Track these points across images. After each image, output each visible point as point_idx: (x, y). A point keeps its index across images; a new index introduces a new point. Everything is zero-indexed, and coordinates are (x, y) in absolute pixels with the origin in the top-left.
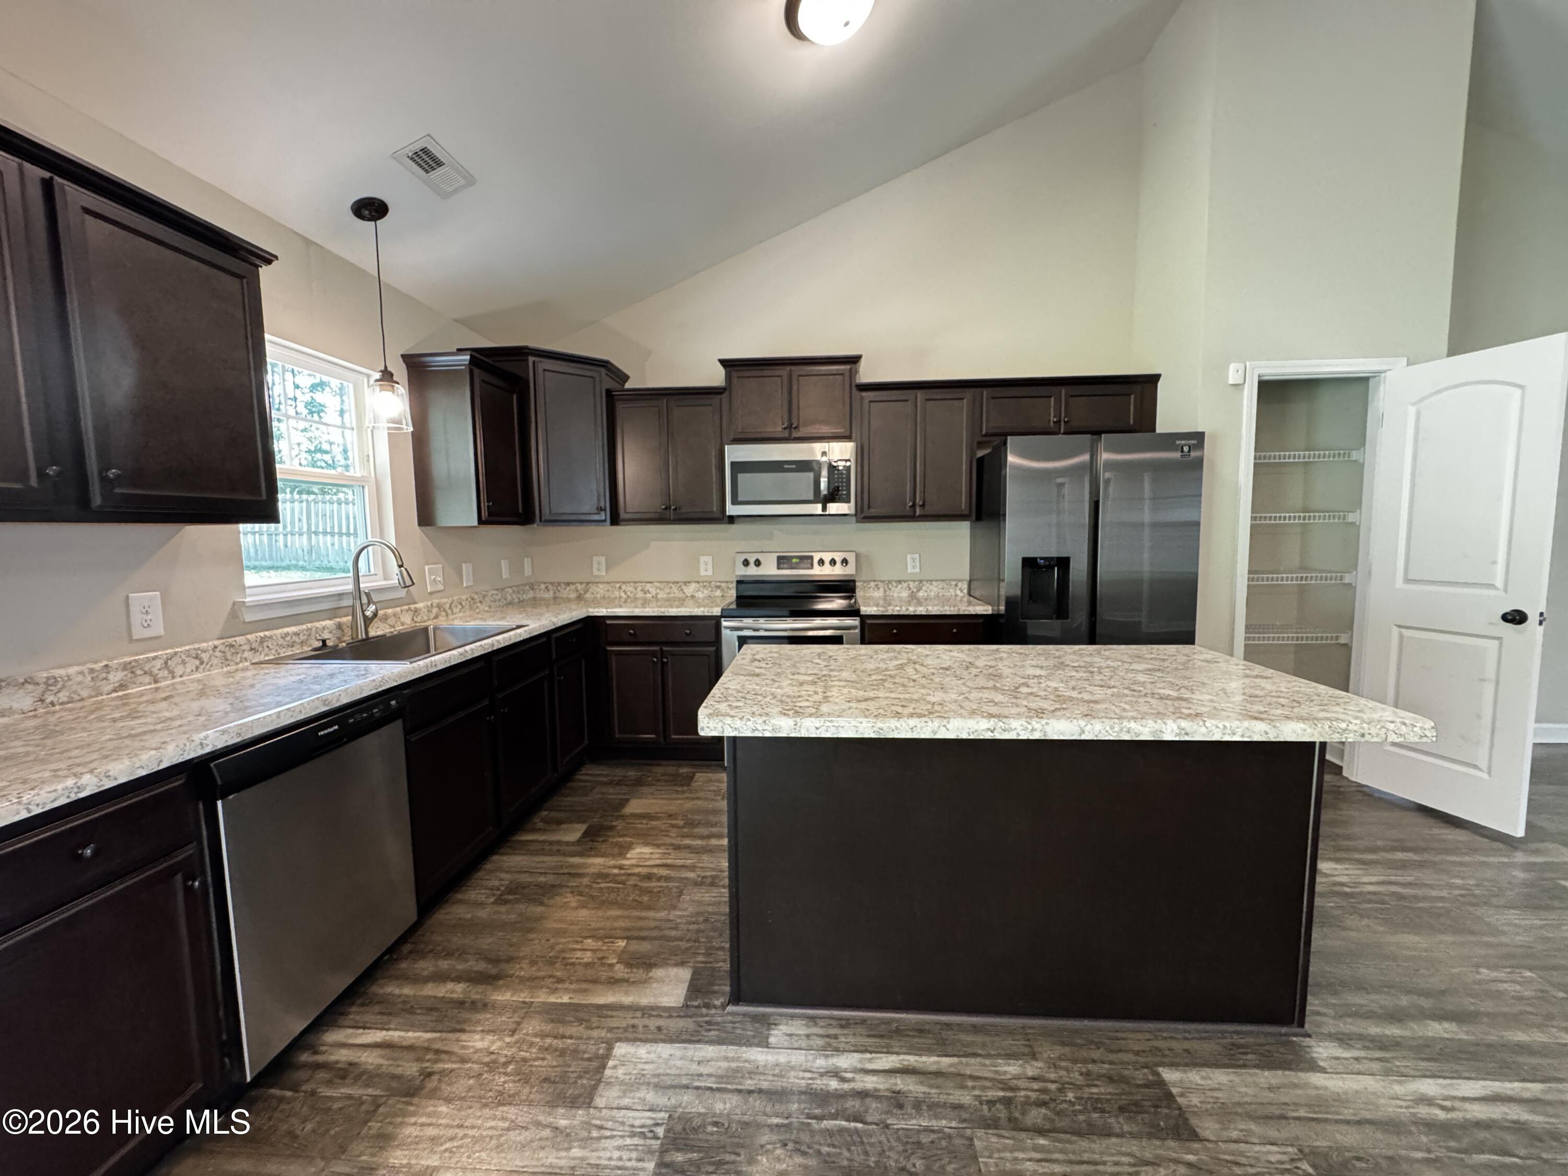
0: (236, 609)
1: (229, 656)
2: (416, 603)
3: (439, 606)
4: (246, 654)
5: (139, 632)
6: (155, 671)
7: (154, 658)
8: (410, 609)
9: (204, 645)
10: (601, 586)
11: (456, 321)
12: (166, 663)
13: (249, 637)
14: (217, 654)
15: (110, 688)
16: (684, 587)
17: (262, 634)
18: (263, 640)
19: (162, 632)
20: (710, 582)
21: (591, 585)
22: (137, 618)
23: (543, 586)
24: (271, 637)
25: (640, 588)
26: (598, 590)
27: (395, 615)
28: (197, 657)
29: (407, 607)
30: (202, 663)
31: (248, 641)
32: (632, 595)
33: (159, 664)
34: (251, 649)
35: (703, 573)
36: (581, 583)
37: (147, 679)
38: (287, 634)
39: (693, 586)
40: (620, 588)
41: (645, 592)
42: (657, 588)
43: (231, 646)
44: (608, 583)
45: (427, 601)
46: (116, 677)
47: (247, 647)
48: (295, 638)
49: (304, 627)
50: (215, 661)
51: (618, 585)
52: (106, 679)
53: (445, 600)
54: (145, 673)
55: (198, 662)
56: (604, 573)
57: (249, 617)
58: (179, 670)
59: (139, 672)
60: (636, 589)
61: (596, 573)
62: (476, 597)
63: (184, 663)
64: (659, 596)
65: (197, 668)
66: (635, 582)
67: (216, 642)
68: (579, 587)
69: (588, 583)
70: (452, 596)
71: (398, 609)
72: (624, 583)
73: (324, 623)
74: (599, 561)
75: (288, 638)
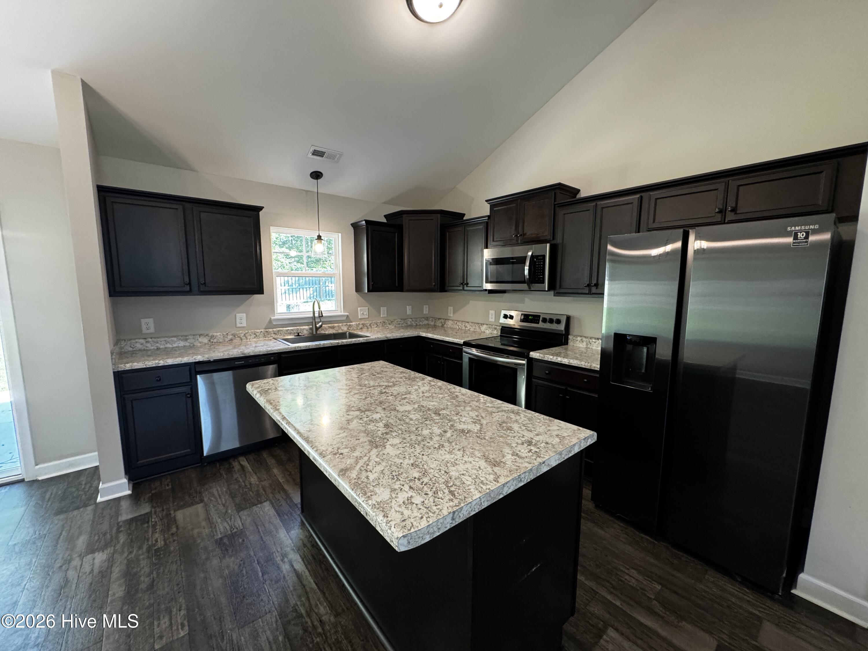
0: (270, 321)
1: (266, 335)
2: (352, 322)
3: (363, 324)
4: (272, 335)
5: (238, 325)
6: (241, 337)
7: (241, 333)
8: (347, 325)
9: (258, 331)
10: (450, 321)
11: (384, 203)
12: (245, 335)
13: (274, 329)
14: (262, 334)
15: (228, 340)
16: (481, 327)
17: (279, 329)
18: (278, 331)
19: (245, 326)
20: (492, 325)
21: (446, 321)
22: (238, 320)
23: (431, 319)
24: (282, 330)
25: (464, 325)
26: (449, 323)
27: (338, 326)
28: (255, 334)
29: (345, 324)
30: (256, 336)
31: (273, 331)
32: (460, 328)
33: (242, 335)
34: (274, 333)
35: (490, 320)
36: (443, 319)
37: (239, 339)
38: (289, 330)
39: (485, 326)
40: (456, 323)
41: (466, 327)
42: (470, 325)
43: (267, 332)
44: (453, 320)
45: (357, 322)
46: (230, 337)
47: (272, 333)
48: (292, 332)
49: (296, 328)
50: (261, 336)
51: (456, 322)
52: (227, 337)
53: (368, 322)
54: (238, 337)
55: (255, 336)
56: (452, 316)
57: (274, 323)
58: (249, 337)
59: (237, 336)
60: (462, 324)
61: (449, 315)
62: (387, 321)
63: (250, 335)
64: (471, 330)
65: (255, 337)
66: (462, 321)
67: (262, 330)
68: (443, 321)
69: (446, 319)
70: (372, 321)
71: (341, 324)
72: (458, 321)
73: (304, 327)
74: (451, 309)
75: (289, 331)
